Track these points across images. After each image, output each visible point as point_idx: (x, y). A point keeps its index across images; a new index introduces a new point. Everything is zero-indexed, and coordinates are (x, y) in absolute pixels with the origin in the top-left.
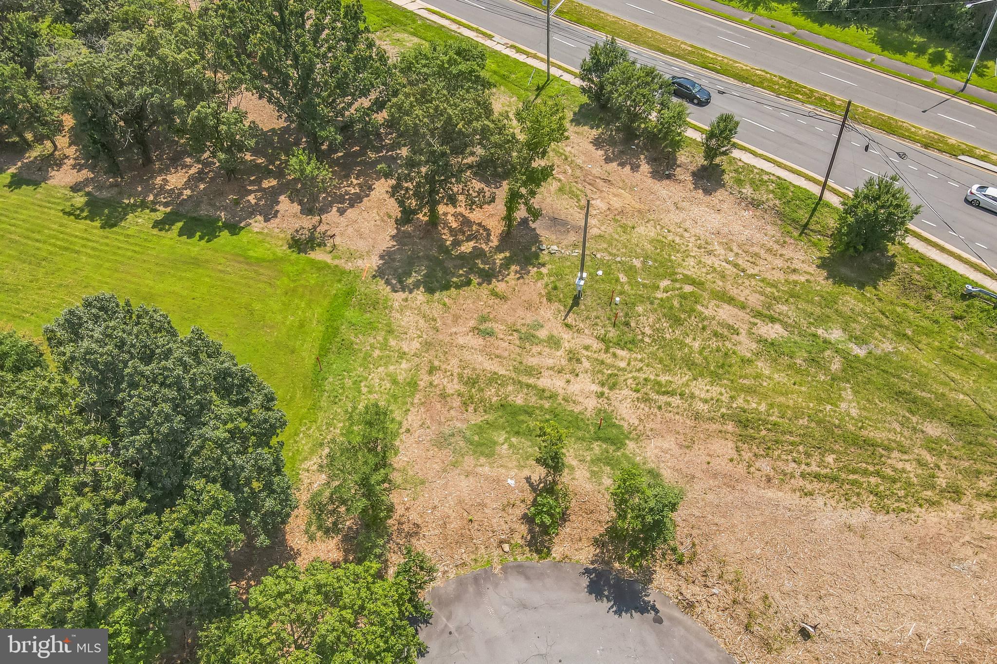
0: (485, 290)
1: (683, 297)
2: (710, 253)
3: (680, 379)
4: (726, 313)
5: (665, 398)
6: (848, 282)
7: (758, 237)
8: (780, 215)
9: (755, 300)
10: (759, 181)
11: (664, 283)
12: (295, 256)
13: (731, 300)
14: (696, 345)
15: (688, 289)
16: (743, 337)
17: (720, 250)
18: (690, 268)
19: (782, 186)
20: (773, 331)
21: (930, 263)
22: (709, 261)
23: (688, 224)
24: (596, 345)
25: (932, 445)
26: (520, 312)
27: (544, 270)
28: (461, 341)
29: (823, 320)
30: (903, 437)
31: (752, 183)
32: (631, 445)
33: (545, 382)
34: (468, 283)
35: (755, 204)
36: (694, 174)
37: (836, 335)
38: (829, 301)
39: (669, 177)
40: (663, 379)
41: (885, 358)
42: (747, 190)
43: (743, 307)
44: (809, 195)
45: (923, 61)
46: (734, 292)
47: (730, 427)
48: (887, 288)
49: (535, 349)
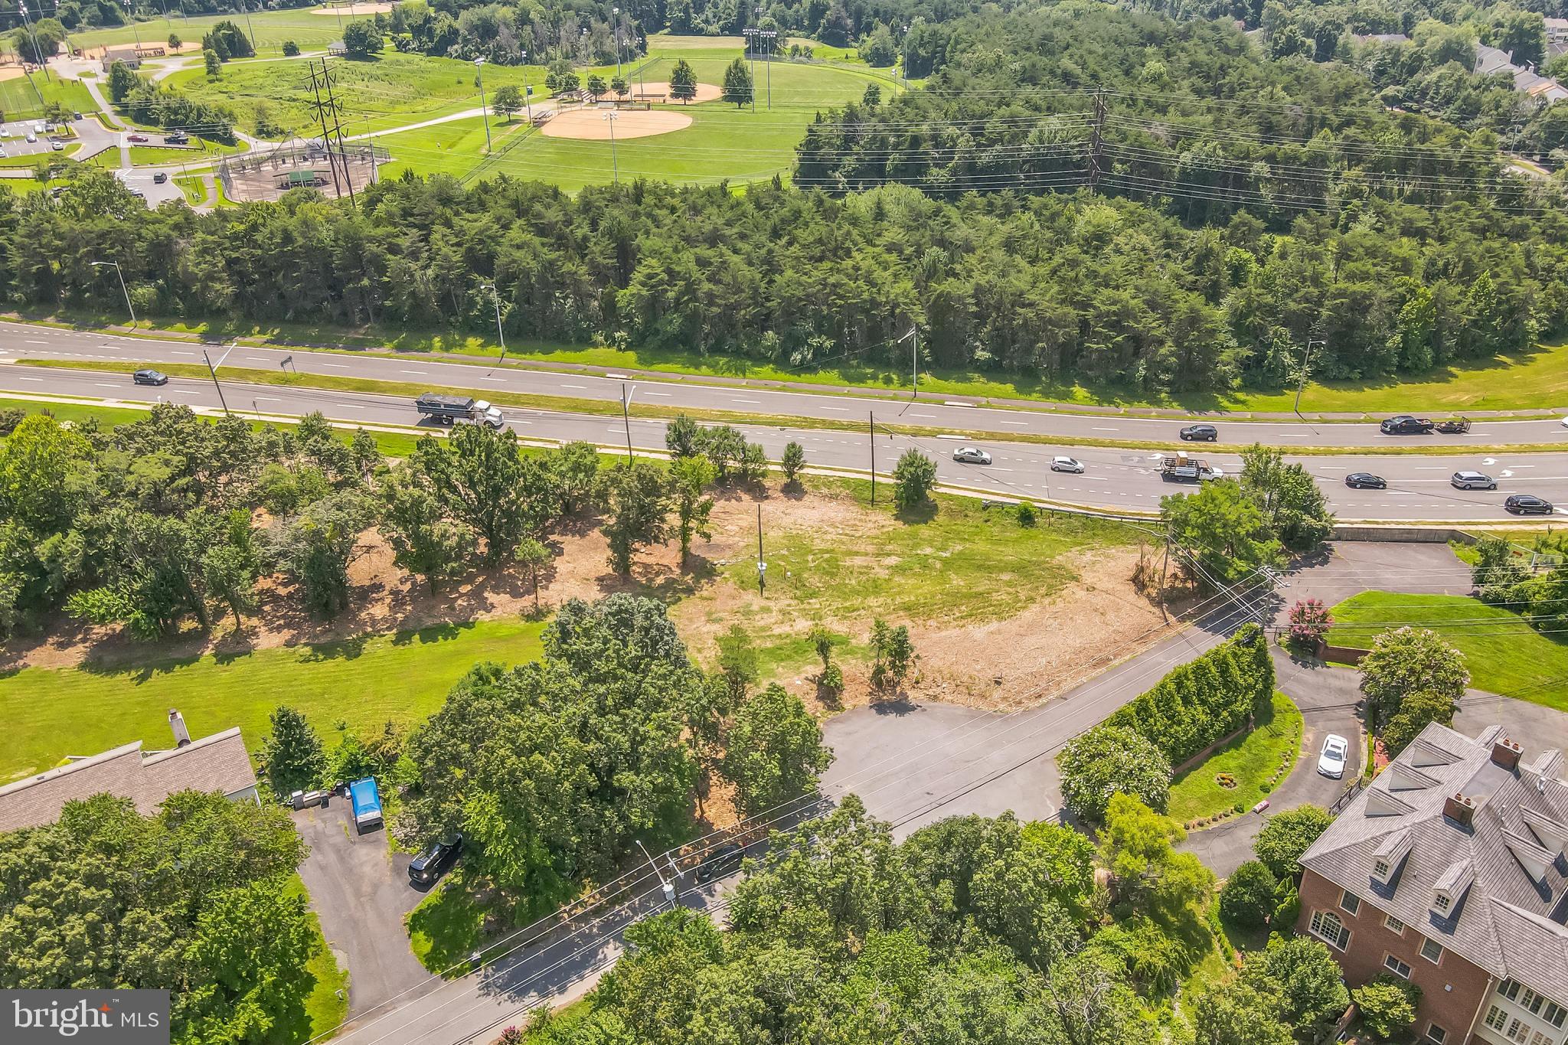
0: (695, 599)
1: (827, 560)
2: (825, 533)
3: (857, 601)
4: (858, 561)
5: (855, 614)
6: (918, 523)
7: (849, 515)
8: (855, 499)
9: (870, 549)
10: (828, 483)
11: (810, 558)
12: (535, 625)
13: (857, 553)
14: (853, 582)
15: (826, 556)
16: (877, 569)
17: (831, 530)
18: (819, 545)
19: (845, 482)
20: (893, 561)
21: (957, 497)
22: (829, 537)
23: (800, 521)
24: (794, 602)
25: (1009, 584)
26: (731, 602)
27: (726, 575)
28: (705, 629)
29: (916, 546)
30: (994, 585)
31: (825, 485)
32: (853, 641)
33: (777, 631)
34: (680, 599)
35: (833, 497)
36: (782, 491)
37: (928, 551)
38: (913, 536)
39: (767, 498)
40: (847, 604)
41: (961, 553)
42: (825, 491)
43: (867, 554)
44: (867, 482)
45: (880, 384)
46: (855, 549)
47: (901, 613)
48: (940, 518)
49: (757, 617)
